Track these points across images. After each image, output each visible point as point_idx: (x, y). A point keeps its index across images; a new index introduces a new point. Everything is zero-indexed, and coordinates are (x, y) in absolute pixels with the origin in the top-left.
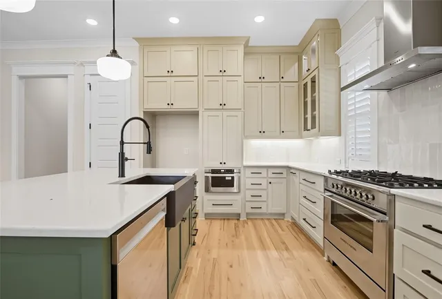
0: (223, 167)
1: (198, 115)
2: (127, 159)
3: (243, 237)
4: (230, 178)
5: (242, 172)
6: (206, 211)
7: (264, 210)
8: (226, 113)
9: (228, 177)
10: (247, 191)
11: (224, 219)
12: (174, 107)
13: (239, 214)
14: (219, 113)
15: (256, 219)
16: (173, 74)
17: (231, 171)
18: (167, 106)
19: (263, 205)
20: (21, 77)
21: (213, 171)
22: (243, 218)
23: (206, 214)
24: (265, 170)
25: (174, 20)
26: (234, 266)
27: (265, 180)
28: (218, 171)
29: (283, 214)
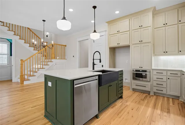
0: (141, 69)
1: (130, 46)
2: (95, 64)
3: (146, 101)
4: (145, 74)
5: (151, 72)
6: (132, 87)
7: (164, 92)
8: (142, 45)
9: (144, 74)
10: (154, 81)
11: (142, 93)
12: (120, 45)
13: (150, 92)
14: (139, 45)
15: (160, 96)
16: (119, 32)
17: (145, 71)
18: (117, 45)
19: (164, 90)
20: (79, 41)
21: (136, 71)
22: (152, 94)
23: (133, 89)
24: (165, 72)
25: (117, 12)
26: (133, 110)
27: (166, 77)
28: (139, 71)
29: (179, 97)
